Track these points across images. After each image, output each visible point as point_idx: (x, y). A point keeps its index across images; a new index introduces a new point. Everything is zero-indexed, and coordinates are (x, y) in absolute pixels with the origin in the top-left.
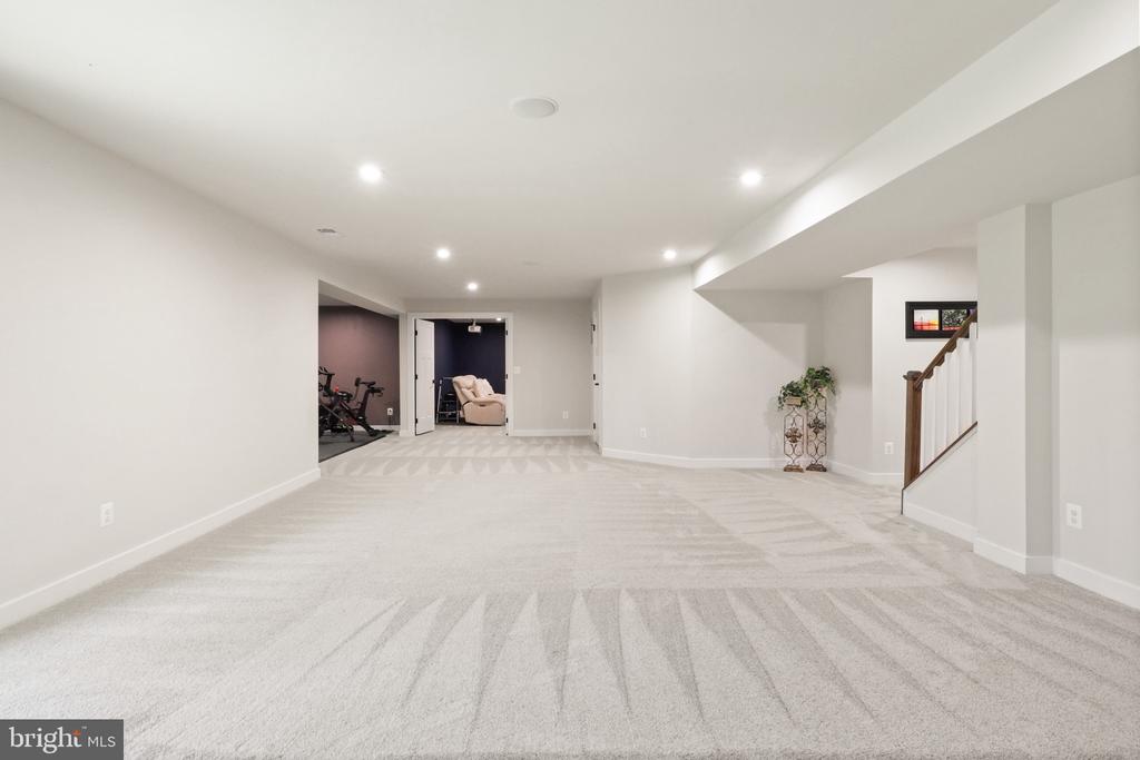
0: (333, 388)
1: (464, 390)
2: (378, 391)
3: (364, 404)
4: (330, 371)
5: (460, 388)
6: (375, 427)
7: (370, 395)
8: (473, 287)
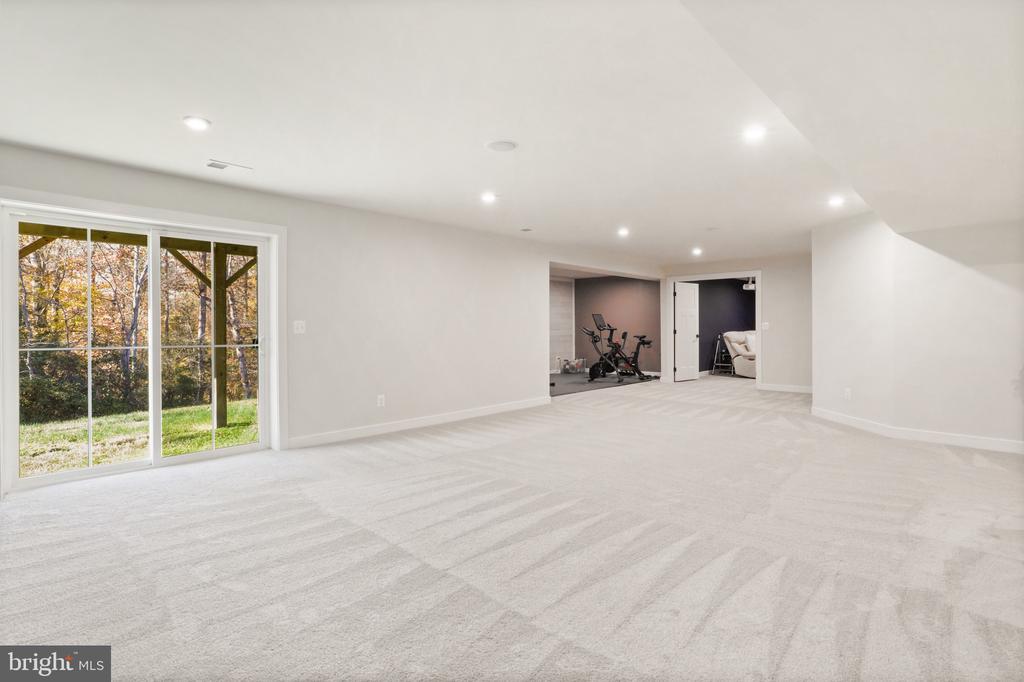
0: (614, 341)
1: (736, 345)
2: (649, 343)
3: (636, 354)
4: (613, 326)
5: (730, 342)
6: (646, 373)
7: (642, 346)
8: (697, 252)
